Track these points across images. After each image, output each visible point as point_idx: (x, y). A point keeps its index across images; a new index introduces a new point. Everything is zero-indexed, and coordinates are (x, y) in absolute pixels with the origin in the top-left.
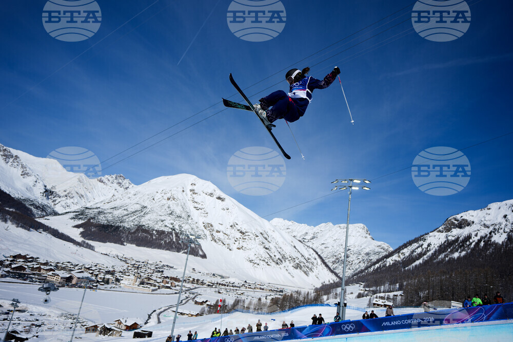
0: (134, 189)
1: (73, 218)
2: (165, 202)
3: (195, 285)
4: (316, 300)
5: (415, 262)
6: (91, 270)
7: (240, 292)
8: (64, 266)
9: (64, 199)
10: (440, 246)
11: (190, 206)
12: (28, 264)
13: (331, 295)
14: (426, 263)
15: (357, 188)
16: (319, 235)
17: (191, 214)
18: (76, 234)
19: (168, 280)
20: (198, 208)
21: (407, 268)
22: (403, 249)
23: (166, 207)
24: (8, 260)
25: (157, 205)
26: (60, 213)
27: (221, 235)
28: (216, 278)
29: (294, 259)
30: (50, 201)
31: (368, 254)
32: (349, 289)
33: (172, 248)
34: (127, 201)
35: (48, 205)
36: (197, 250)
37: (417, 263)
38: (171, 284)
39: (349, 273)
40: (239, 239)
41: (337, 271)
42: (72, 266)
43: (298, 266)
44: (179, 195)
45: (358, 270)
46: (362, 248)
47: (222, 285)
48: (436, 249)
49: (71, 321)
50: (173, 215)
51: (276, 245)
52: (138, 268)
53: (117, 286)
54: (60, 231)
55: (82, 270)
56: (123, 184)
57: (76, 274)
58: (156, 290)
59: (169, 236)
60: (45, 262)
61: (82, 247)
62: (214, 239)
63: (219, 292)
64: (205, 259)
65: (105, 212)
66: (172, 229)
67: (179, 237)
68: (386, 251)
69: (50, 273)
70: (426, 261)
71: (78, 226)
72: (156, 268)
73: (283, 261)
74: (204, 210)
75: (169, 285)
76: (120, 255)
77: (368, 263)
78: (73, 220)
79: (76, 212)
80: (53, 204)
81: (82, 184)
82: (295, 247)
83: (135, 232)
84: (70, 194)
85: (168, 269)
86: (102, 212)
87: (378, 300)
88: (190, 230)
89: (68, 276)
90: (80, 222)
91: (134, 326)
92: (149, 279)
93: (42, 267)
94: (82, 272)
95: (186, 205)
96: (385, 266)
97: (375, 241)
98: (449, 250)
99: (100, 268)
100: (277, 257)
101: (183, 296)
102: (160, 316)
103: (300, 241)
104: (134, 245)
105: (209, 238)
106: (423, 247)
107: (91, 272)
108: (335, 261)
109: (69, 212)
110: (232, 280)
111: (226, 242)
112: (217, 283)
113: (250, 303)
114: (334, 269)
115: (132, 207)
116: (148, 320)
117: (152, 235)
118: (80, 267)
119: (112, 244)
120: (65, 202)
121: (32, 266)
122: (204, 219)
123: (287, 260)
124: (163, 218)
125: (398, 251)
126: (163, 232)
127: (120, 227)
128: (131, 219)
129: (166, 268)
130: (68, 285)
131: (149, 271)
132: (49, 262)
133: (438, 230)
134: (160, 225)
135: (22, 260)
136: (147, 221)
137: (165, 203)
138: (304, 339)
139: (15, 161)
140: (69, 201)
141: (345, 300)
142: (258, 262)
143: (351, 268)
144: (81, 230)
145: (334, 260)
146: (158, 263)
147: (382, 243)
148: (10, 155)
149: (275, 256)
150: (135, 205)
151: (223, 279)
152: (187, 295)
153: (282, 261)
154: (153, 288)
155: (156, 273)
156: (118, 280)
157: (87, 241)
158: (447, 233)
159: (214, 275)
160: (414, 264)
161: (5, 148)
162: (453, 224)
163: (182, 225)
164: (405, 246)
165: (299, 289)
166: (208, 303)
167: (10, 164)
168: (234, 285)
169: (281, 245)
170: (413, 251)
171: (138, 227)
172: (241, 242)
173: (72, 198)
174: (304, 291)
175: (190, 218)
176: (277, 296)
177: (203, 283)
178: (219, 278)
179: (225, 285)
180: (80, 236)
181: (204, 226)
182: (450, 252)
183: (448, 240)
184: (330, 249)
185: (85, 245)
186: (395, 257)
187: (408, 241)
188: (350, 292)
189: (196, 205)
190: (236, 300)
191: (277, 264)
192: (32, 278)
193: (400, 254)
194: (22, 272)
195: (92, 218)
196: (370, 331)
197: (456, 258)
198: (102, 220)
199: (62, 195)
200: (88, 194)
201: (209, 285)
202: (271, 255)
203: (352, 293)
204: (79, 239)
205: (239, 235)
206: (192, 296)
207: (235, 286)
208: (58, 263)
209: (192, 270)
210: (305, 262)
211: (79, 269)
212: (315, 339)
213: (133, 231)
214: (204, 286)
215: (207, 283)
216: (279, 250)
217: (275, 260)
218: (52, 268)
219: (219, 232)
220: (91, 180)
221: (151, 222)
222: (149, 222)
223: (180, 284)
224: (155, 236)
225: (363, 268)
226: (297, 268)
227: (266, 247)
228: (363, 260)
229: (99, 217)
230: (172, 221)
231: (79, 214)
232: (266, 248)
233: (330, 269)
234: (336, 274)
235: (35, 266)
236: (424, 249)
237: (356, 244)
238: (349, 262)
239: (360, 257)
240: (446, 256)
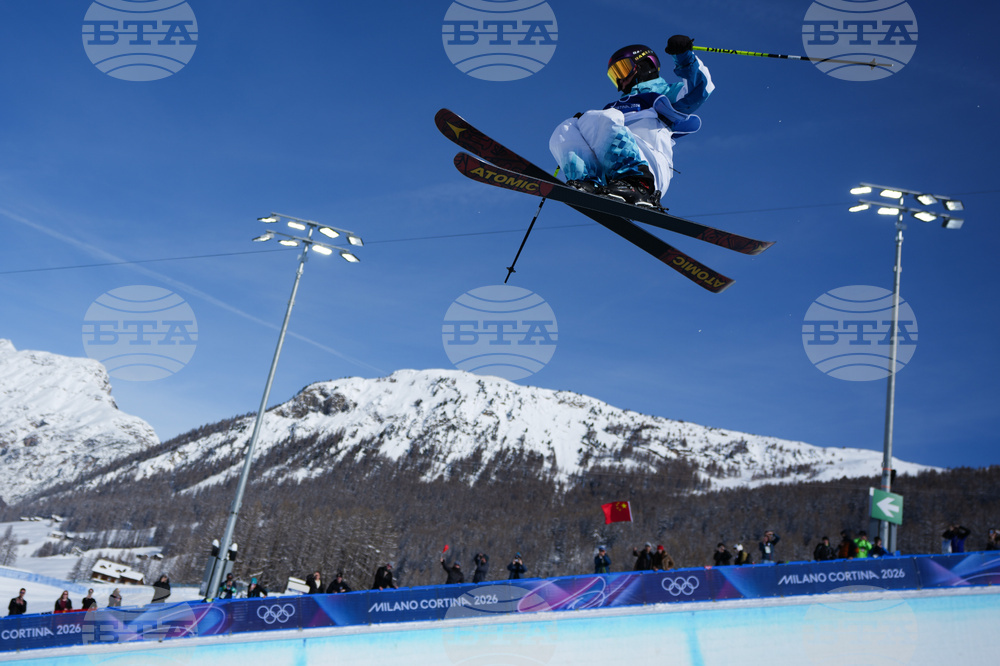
5: (206, 477)
10: (274, 448)
21: (183, 492)
22: (187, 443)
31: (90, 443)
37: (212, 481)
45: (54, 483)
48: (261, 455)
68: (141, 442)
77: (86, 468)
97: (119, 412)
98: (290, 461)
106: (235, 444)
133: (278, 409)
143: (34, 475)
147: (137, 419)
158: (295, 420)
160: (203, 485)
162: (314, 401)
164: (193, 436)
170: (211, 452)
182: (289, 465)
183: (292, 437)
186: (164, 462)
187: (204, 425)
193: (176, 454)
197: (300, 480)
225: (72, 479)
228: (75, 457)
236: (237, 451)
237: (67, 412)
238: (35, 458)
239: (69, 449)
240: (279, 474)
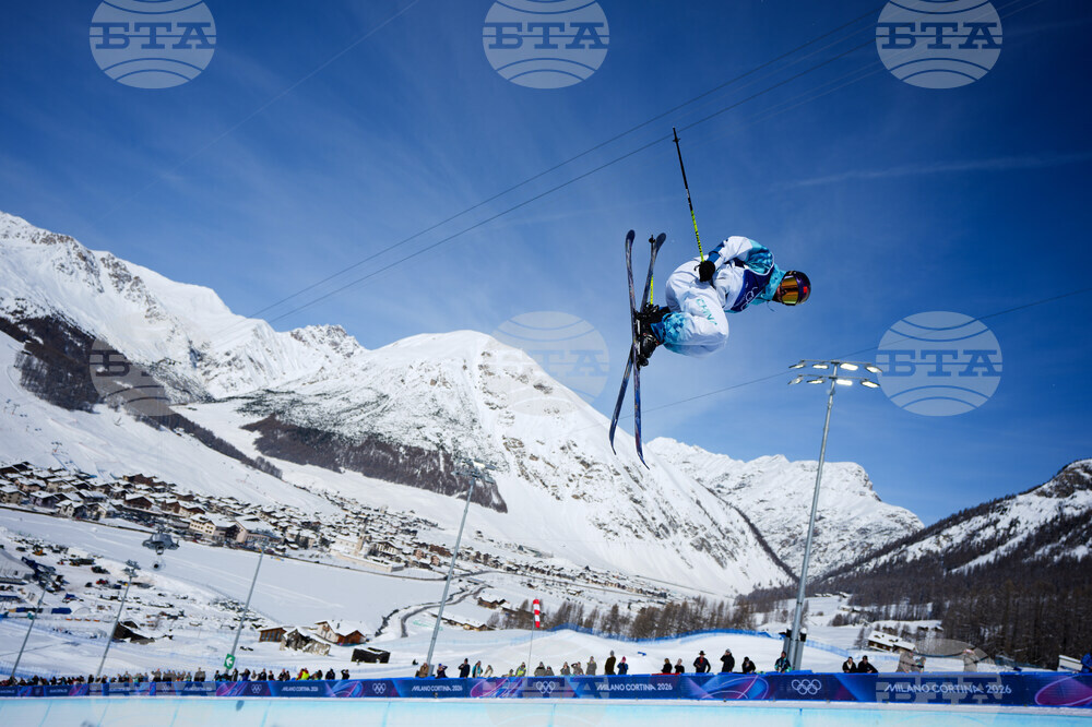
0: (363, 356)
1: (242, 410)
2: (426, 388)
3: (481, 566)
4: (738, 621)
5: (975, 557)
6: (274, 517)
7: (573, 589)
8: (221, 505)
9: (225, 369)
10: (1043, 527)
11: (478, 400)
12: (156, 495)
13: (773, 614)
14: (1002, 562)
15: (849, 383)
16: (754, 481)
17: (479, 417)
18: (246, 442)
19: (425, 551)
20: (494, 406)
21: (954, 571)
22: (949, 527)
23: (427, 399)
24: (119, 484)
25: (410, 393)
26: (217, 397)
27: (539, 466)
28: (524, 556)
29: (696, 528)
30: (199, 373)
31: (863, 531)
32: (816, 603)
33: (437, 485)
34: (350, 382)
35: (195, 380)
36: (487, 494)
37: (982, 560)
38: (432, 559)
39: (817, 569)
40: (578, 477)
41: (789, 563)
42: (238, 507)
43: (702, 545)
44: (455, 375)
45: (839, 565)
46: (852, 516)
47: (537, 570)
48: (1030, 536)
49: (233, 614)
50: (441, 417)
51: (658, 496)
52: (366, 520)
53: (323, 554)
54: (217, 435)
55: (257, 516)
56: (342, 345)
57: (244, 523)
58: (401, 569)
59: (431, 460)
60: (187, 494)
61: (257, 471)
62: (524, 473)
63: (530, 586)
64: (504, 513)
65: (305, 401)
66: (437, 445)
67: (452, 464)
68: (907, 528)
69: (197, 517)
70: (1003, 558)
71: (250, 428)
72: (403, 525)
73: (671, 532)
74: (507, 409)
75: (427, 561)
76: (332, 492)
77: (863, 552)
78: (241, 414)
79: (249, 398)
80: (204, 378)
81: (260, 341)
82: (698, 503)
83: (362, 448)
84: (237, 361)
85: (427, 527)
86: (298, 401)
87: (880, 634)
88: (476, 451)
89: (230, 525)
90: (256, 419)
91: (354, 638)
92: (388, 545)
93: (181, 503)
94: (257, 520)
95: (470, 396)
96: (902, 561)
97: (882, 504)
98: (1064, 539)
99: (292, 514)
100: (658, 522)
101: (455, 586)
102: (407, 623)
103: (711, 491)
104: (360, 474)
105: (515, 470)
106: (999, 526)
107: (274, 521)
108: (787, 541)
109: (233, 398)
110: (558, 562)
111: (551, 480)
112: (527, 566)
113: (594, 615)
114: (784, 558)
115: (358, 394)
116: (382, 628)
117: (396, 455)
118: (253, 510)
119: (317, 467)
120: (227, 376)
121: (163, 500)
122: (507, 428)
123: (679, 530)
124: (420, 422)
125: (936, 530)
126: (419, 451)
127: (334, 434)
128: (356, 419)
129: (423, 526)
130: (229, 545)
131: (388, 529)
132: (194, 494)
133: (1039, 490)
134: (414, 435)
135: (144, 486)
136: (390, 426)
137: (427, 390)
138: (706, 701)
139: (135, 288)
140: (236, 375)
141: (804, 626)
142: (616, 528)
143: (822, 559)
144: (257, 435)
145: (784, 537)
146: (407, 514)
147: (901, 509)
148: (126, 275)
149: (653, 519)
150: (364, 391)
151: (539, 559)
152: (463, 584)
153: (667, 531)
154: (394, 564)
155: (403, 535)
156: (325, 542)
157: (267, 459)
158: (1061, 500)
159: (520, 548)
160: (972, 564)
161: (116, 260)
162: (1079, 479)
163: (459, 440)
164: (955, 520)
165: (703, 595)
166: (505, 605)
167: (124, 293)
168: (561, 573)
169: (668, 496)
170: (974, 534)
171: (369, 437)
172: (581, 483)
173: (241, 368)
174: (713, 599)
175: (477, 426)
176: (652, 605)
177: (496, 564)
178: (532, 555)
179: (543, 572)
180: (255, 446)
181: (505, 444)
182: (1065, 543)
183: (1062, 516)
184: (776, 513)
185: (263, 467)
186: (929, 544)
187: (963, 510)
188: (817, 611)
189: (491, 399)
190: (564, 605)
191: (658, 535)
192: (162, 523)
193: (941, 538)
194: (145, 510)
195: (281, 413)
196: (855, 700)
197: (1080, 558)
198: (298, 417)
199: (221, 362)
200: (271, 360)
201: (509, 569)
202: (646, 517)
203: (821, 614)
204: (254, 454)
205: (578, 468)
206: (472, 588)
207: (565, 576)
208: (211, 498)
209: (475, 535)
210: (720, 536)
211: (251, 513)
212: (730, 703)
213: (358, 444)
214: (499, 570)
215: (507, 565)
216: (664, 507)
217: (653, 527)
218: (200, 506)
219: (537, 459)
220: (279, 334)
221: (396, 429)
222: (391, 428)
223: (449, 560)
224: (403, 458)
225: (851, 562)
226: (700, 549)
227: (636, 497)
228: (853, 543)
229: (293, 412)
230: (439, 430)
231: (254, 403)
232: (636, 501)
233: (774, 556)
234: (787, 570)
235: (169, 501)
236: (1002, 531)
237: (839, 507)
238: (820, 546)
239: (846, 536)
240: (1054, 552)
